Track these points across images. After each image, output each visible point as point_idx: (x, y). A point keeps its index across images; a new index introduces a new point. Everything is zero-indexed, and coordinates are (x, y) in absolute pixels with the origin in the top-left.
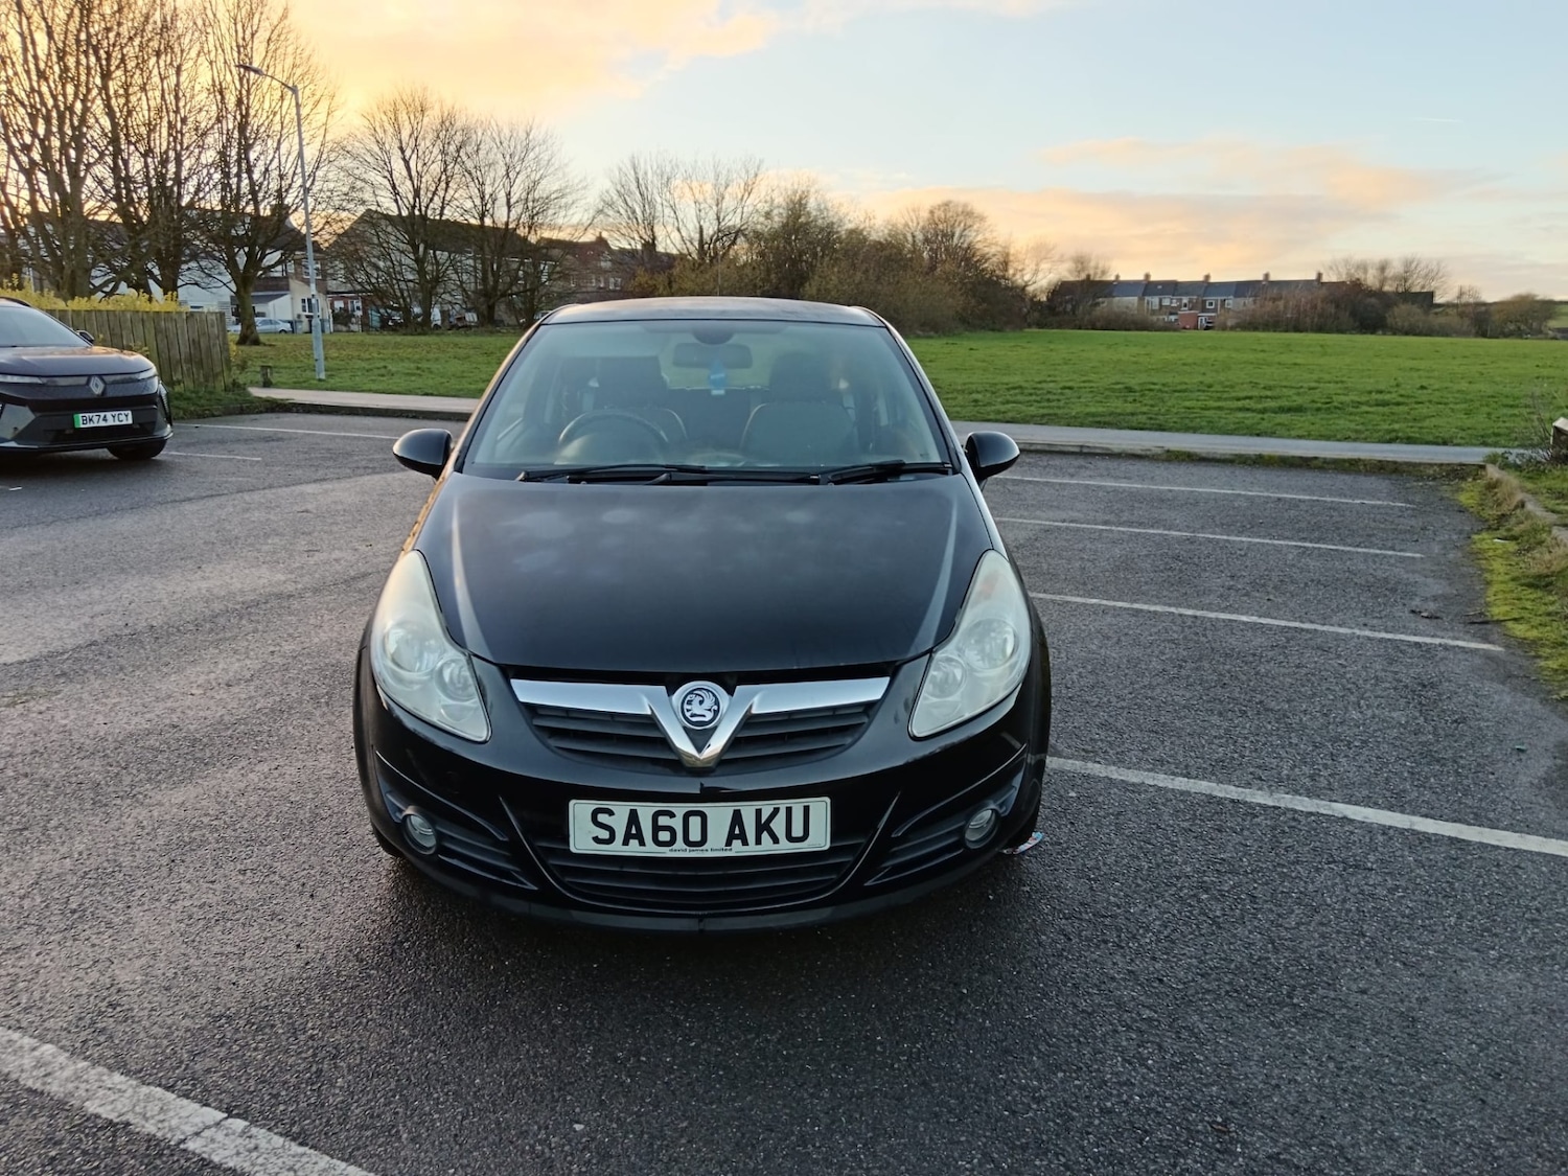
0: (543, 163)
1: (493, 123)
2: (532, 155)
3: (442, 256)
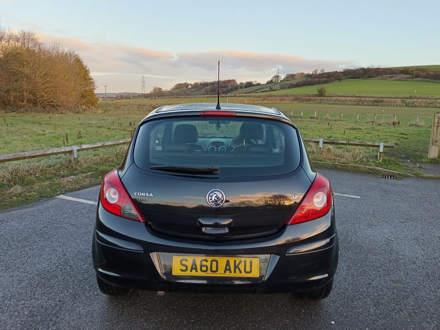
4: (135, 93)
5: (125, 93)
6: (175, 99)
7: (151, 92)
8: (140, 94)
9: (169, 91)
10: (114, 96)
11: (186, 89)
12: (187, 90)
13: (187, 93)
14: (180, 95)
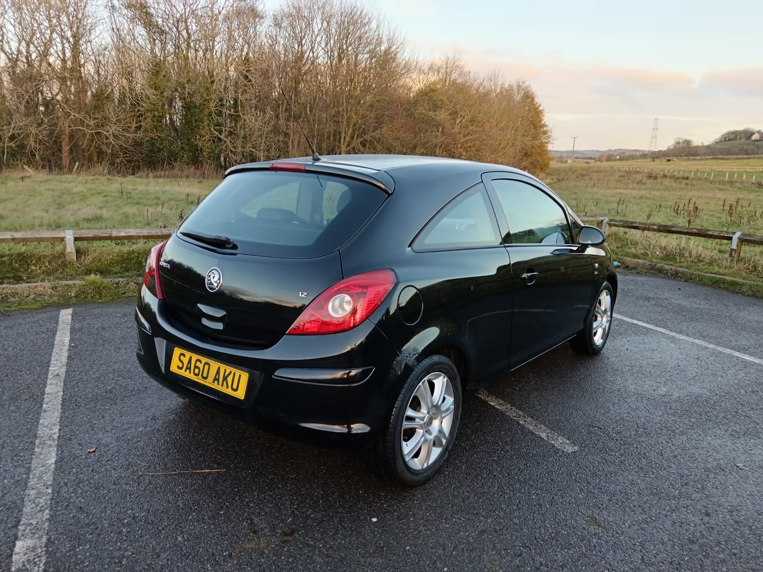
4: (636, 151)
5: (618, 150)
6: (713, 162)
7: (669, 148)
8: (646, 153)
9: (707, 147)
10: (597, 156)
11: (748, 142)
12: (749, 144)
13: (746, 150)
14: (730, 154)
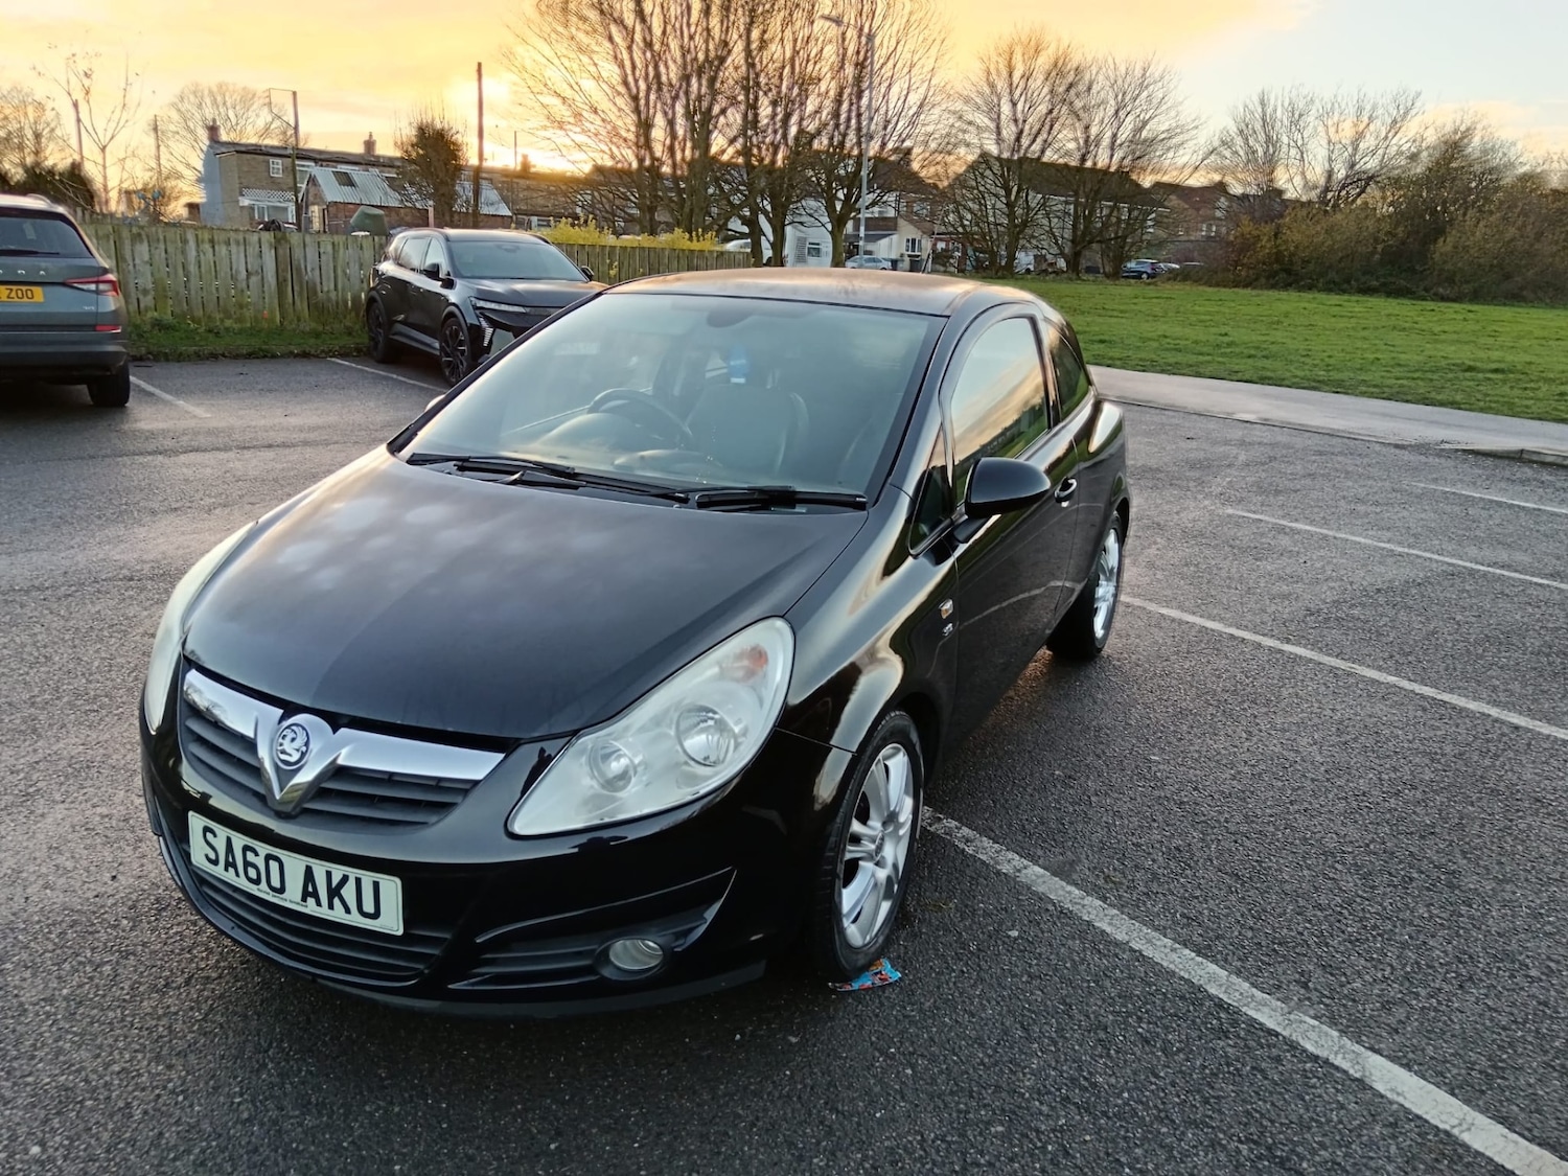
0: (1155, 101)
1: (1110, 61)
2: (1145, 94)
3: (1035, 199)
